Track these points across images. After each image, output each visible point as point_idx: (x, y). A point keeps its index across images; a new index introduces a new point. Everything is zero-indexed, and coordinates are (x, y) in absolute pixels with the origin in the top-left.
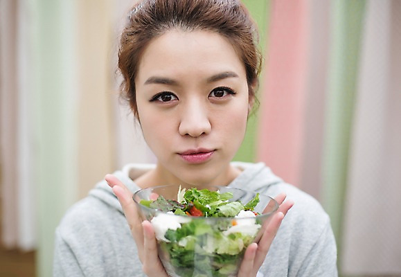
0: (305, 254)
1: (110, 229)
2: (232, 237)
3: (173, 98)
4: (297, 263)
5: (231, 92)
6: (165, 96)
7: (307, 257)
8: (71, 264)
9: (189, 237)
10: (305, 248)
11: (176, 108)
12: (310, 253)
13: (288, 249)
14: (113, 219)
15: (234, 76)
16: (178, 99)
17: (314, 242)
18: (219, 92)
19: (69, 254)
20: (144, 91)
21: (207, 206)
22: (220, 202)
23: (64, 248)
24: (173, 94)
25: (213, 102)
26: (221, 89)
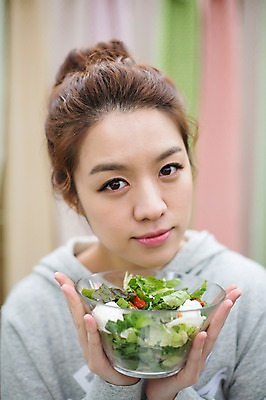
0: (253, 326)
3: (121, 183)
4: (245, 336)
5: (178, 167)
6: (113, 184)
7: (254, 330)
8: (17, 347)
9: (130, 329)
10: (253, 320)
11: (128, 195)
12: (259, 324)
13: (235, 323)
16: (128, 184)
17: (261, 313)
18: (166, 170)
19: (14, 336)
20: (86, 183)
21: (151, 297)
22: (167, 289)
24: (123, 180)
25: (164, 181)
26: (168, 166)
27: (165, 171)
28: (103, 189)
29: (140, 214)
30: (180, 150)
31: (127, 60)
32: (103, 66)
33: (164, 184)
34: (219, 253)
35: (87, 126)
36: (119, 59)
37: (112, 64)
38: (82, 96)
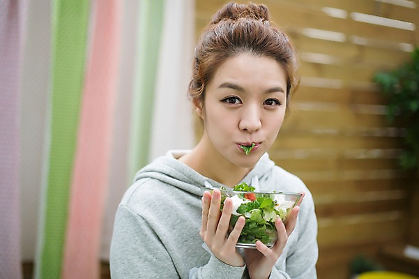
3: (237, 101)
5: (278, 103)
6: (231, 100)
11: (238, 110)
16: (241, 103)
20: (214, 93)
24: (239, 99)
26: (272, 100)
27: (269, 102)
28: (224, 101)
29: (243, 125)
30: (283, 91)
31: (267, 22)
32: (250, 21)
33: (265, 111)
35: (227, 56)
36: (261, 20)
37: (255, 21)
38: (229, 36)
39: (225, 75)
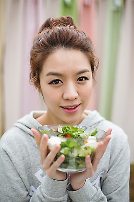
0: (117, 154)
1: (26, 143)
2: (86, 148)
3: (60, 82)
5: (86, 78)
6: (56, 82)
7: (117, 156)
10: (117, 151)
11: (62, 87)
12: (120, 153)
13: (110, 152)
14: (27, 138)
15: (88, 71)
16: (62, 83)
17: (121, 148)
20: (44, 79)
21: (74, 134)
22: (79, 132)
23: (4, 153)
24: (60, 81)
25: (79, 83)
26: (82, 77)
27: (81, 79)
28: (51, 83)
29: (65, 96)
31: (72, 26)
32: (60, 28)
33: (79, 85)
34: (102, 120)
35: (48, 53)
37: (64, 27)
38: (48, 40)
39: (49, 67)
